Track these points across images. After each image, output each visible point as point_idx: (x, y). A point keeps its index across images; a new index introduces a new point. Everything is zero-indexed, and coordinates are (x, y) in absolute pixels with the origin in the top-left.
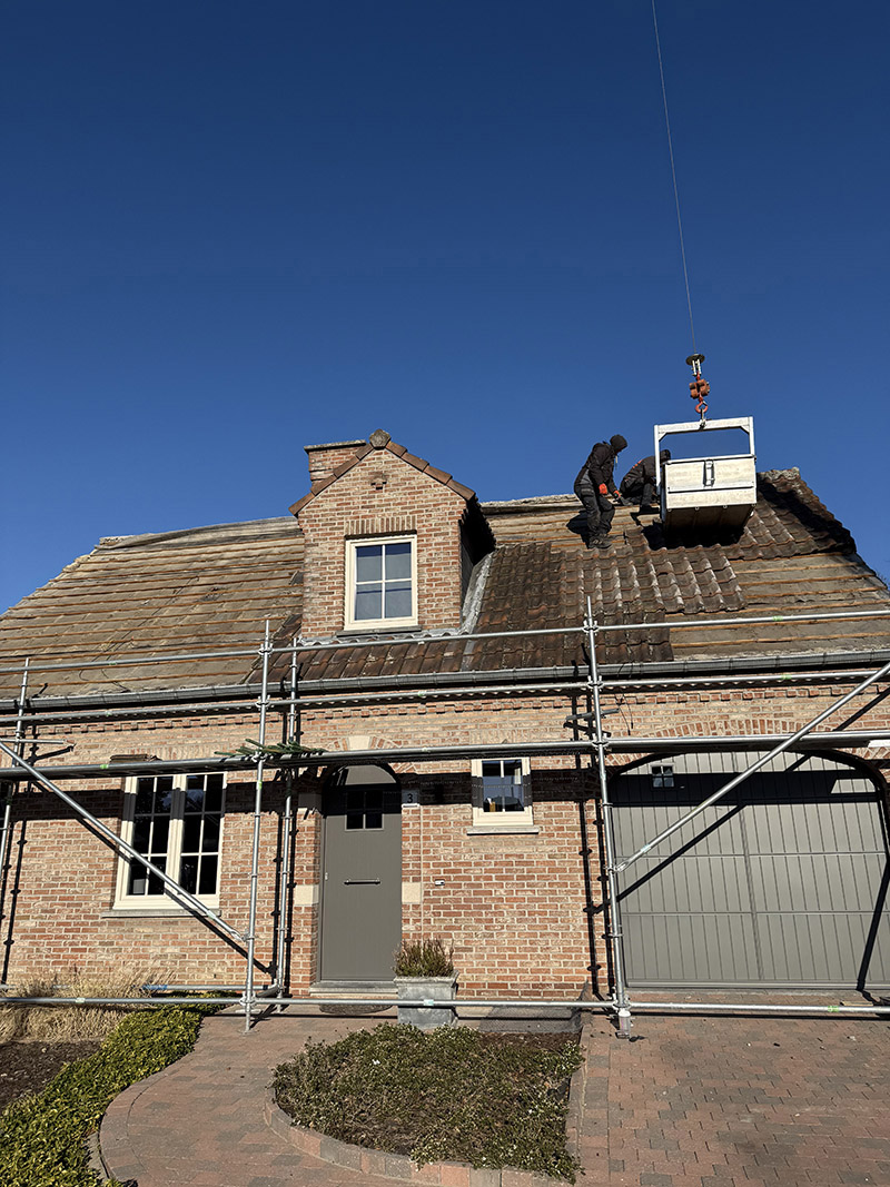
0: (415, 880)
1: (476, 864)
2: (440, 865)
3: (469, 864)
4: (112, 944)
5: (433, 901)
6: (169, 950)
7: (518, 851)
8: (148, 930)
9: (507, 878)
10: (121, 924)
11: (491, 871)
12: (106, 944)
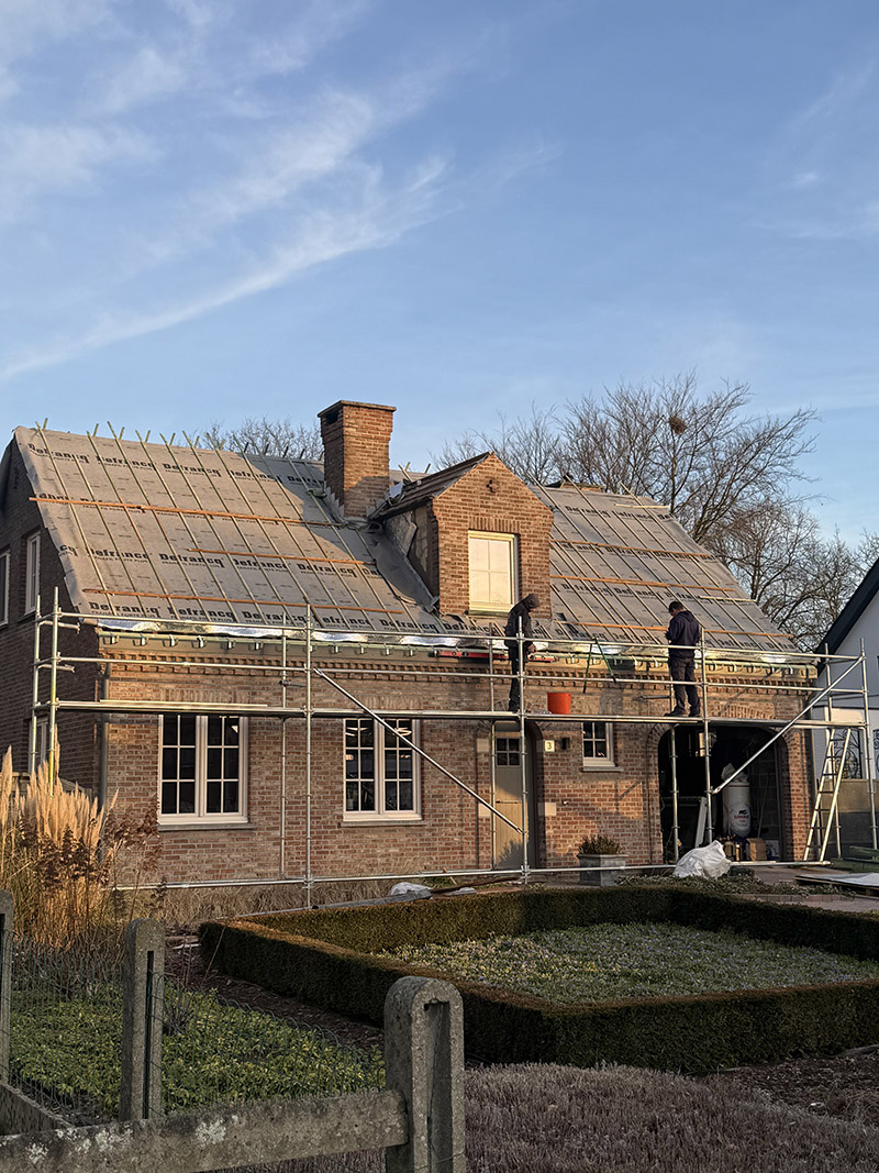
0: (553, 801)
1: (587, 791)
2: (565, 791)
3: (582, 791)
4: (348, 847)
5: (561, 815)
6: (392, 850)
7: (610, 783)
8: (375, 837)
9: (602, 800)
10: (354, 832)
11: (595, 795)
12: (343, 847)
